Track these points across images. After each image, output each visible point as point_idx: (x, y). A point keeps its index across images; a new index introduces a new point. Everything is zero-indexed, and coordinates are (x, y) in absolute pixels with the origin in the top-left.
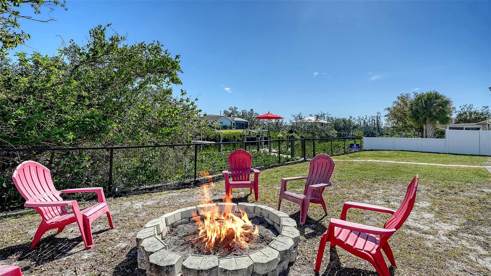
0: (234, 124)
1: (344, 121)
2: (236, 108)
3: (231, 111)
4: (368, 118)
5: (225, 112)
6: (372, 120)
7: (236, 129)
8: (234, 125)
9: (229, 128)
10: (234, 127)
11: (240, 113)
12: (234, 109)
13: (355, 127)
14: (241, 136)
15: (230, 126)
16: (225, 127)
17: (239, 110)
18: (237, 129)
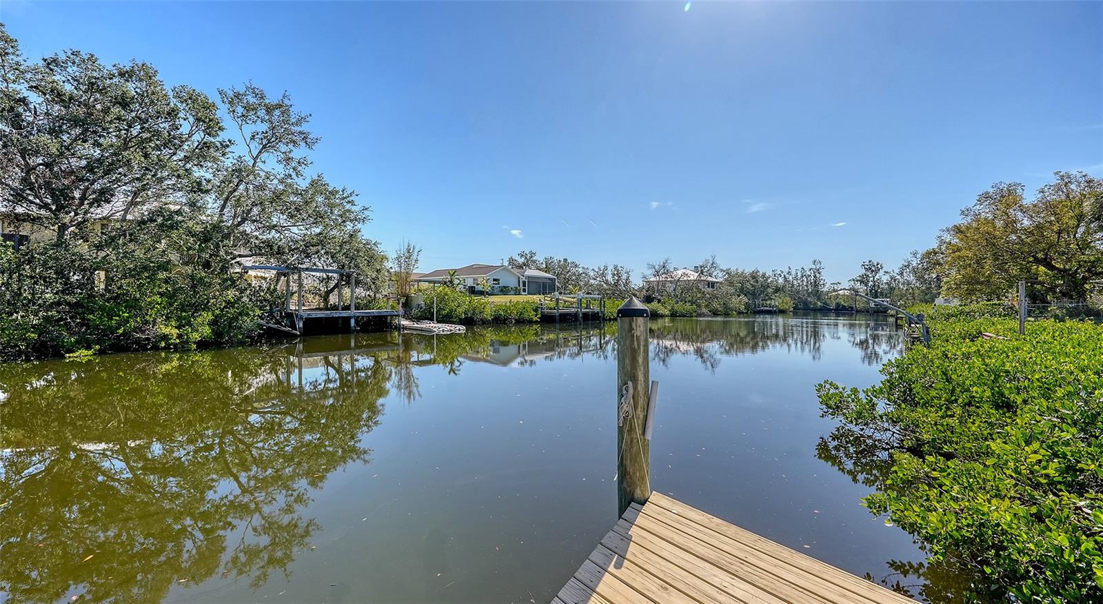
0: (524, 283)
1: (753, 278)
2: (532, 254)
3: (523, 259)
4: (793, 273)
5: (511, 261)
6: (802, 277)
7: (529, 294)
8: (524, 285)
9: (512, 292)
10: (524, 290)
11: (542, 263)
12: (529, 255)
13: (777, 290)
14: (536, 310)
15: (516, 288)
16: (504, 291)
17: (540, 258)
18: (532, 294)
